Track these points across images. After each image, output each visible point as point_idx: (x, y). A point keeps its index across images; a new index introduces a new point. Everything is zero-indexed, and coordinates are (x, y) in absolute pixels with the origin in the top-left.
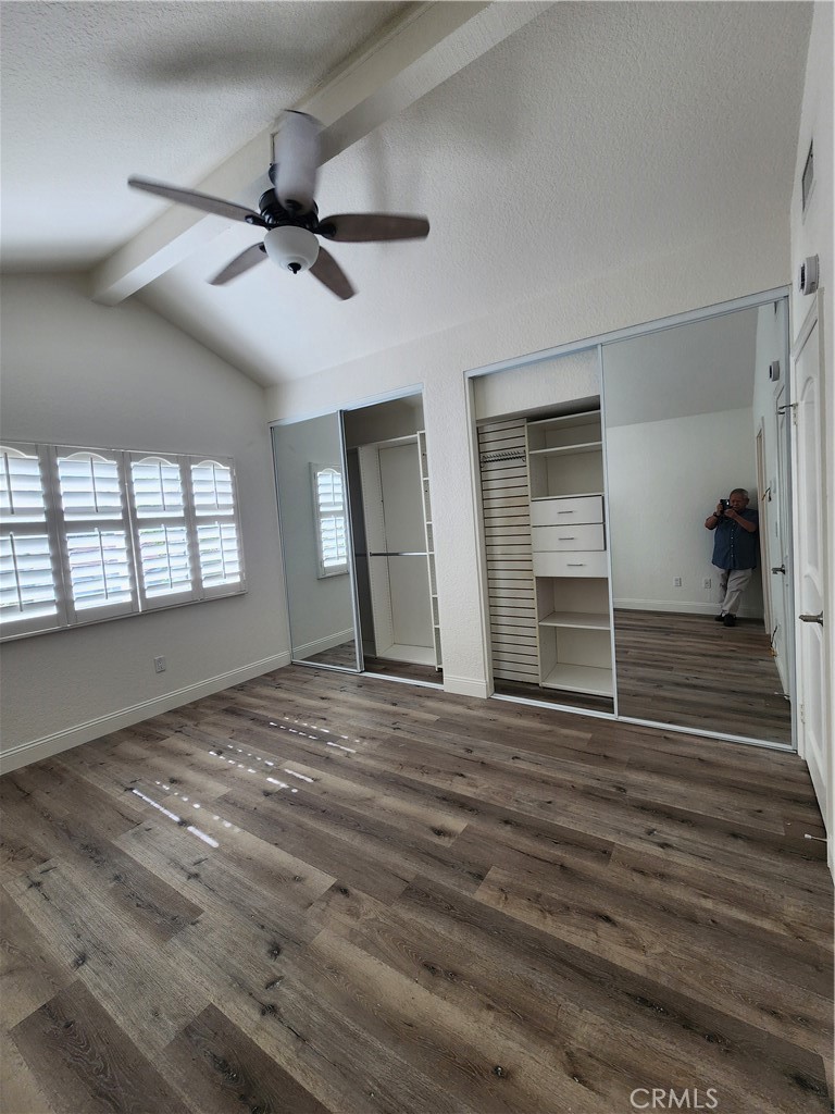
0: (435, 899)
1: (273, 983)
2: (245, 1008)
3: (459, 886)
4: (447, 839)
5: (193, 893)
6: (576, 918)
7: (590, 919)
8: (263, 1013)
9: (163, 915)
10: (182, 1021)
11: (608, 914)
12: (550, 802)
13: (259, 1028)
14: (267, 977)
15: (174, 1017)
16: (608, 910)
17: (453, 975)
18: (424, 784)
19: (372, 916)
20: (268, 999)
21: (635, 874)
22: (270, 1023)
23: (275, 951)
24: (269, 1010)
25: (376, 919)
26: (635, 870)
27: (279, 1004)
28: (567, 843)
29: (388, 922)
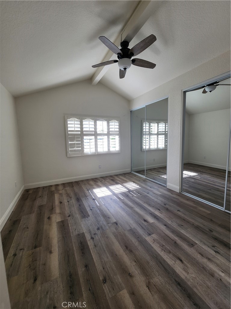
0: (136, 234)
1: (95, 234)
2: (89, 236)
3: (143, 234)
4: (146, 223)
5: (90, 213)
6: (171, 255)
7: (175, 258)
8: (91, 238)
9: (84, 214)
10: (79, 233)
11: (182, 260)
12: (182, 225)
13: (89, 240)
14: (95, 233)
15: (78, 232)
16: (183, 259)
17: (131, 251)
18: (147, 208)
19: (120, 231)
20: (93, 236)
21: (199, 254)
22: (91, 241)
23: (98, 229)
24: (92, 238)
25: (120, 232)
26: (200, 253)
27: (95, 238)
28: (181, 237)
29: (123, 234)
